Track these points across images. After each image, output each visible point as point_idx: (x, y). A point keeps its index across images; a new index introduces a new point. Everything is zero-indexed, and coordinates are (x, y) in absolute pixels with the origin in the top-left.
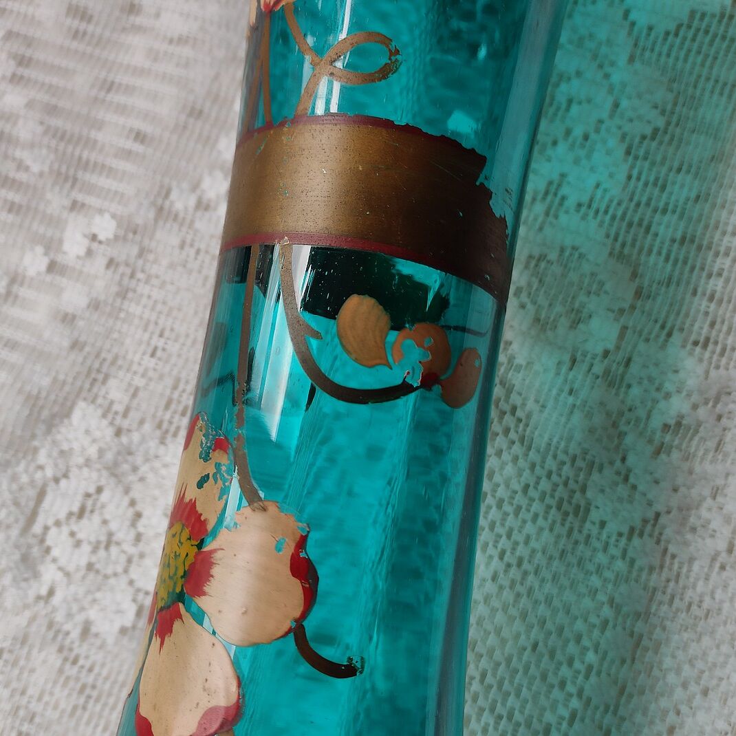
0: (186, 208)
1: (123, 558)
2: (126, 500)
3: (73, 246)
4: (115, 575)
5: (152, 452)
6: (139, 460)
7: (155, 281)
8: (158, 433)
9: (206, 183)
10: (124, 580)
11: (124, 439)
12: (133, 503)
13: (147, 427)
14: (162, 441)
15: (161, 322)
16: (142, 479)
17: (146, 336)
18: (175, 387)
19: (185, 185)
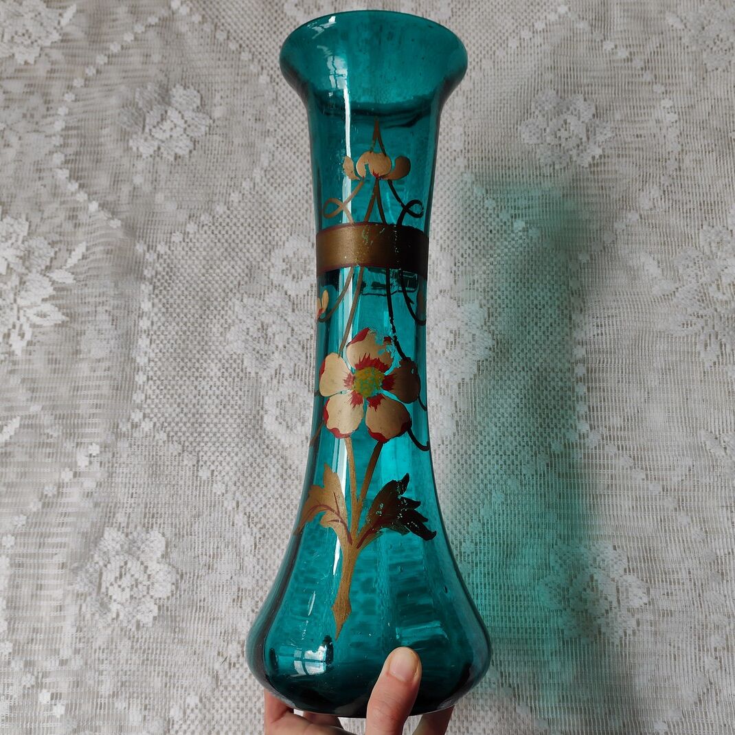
0: (128, 430)
1: (145, 588)
2: (139, 563)
3: (82, 462)
4: (144, 596)
5: (144, 538)
6: (139, 544)
7: (123, 465)
8: (144, 529)
9: (133, 416)
10: (148, 598)
11: (130, 537)
12: (142, 563)
13: (139, 528)
14: (147, 532)
15: (131, 482)
16: (143, 552)
17: (127, 490)
18: (146, 507)
19: (124, 420)
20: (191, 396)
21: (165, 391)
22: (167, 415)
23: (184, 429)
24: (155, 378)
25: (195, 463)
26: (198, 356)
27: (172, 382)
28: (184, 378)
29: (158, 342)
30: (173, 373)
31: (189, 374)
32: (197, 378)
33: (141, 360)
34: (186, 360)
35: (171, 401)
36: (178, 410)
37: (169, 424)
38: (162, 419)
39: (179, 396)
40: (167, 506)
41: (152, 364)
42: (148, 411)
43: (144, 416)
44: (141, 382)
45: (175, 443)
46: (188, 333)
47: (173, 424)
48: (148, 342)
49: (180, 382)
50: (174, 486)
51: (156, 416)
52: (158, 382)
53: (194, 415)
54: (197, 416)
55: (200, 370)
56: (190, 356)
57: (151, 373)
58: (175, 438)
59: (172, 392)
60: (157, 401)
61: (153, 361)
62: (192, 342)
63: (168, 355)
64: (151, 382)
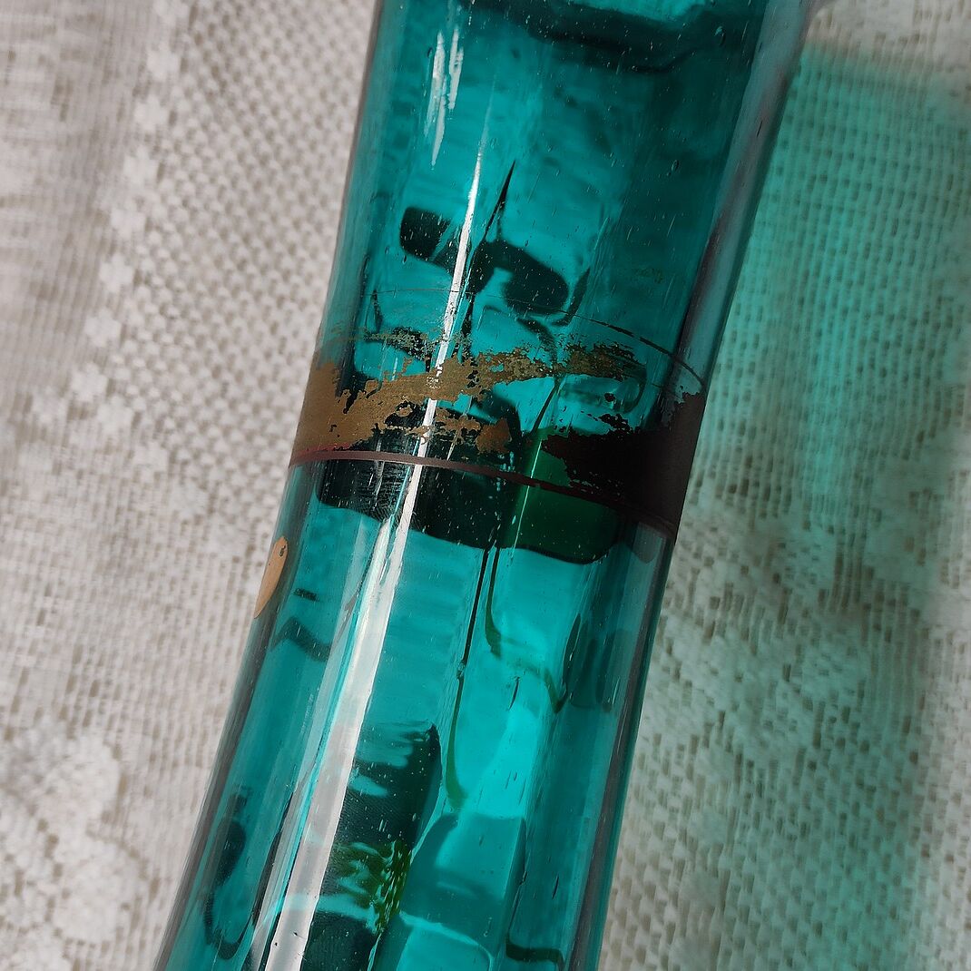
0: (56, 420)
1: (42, 903)
2: (33, 824)
4: (34, 926)
5: (58, 752)
6: (42, 765)
7: (26, 523)
8: (63, 725)
9: (77, 382)
10: (46, 934)
11: (18, 742)
12: (42, 826)
13: (47, 720)
14: (70, 735)
15: (45, 576)
16: (50, 791)
17: (27, 598)
18: (76, 659)
19: (49, 390)
20: (256, 353)
21: (180, 325)
22: (176, 396)
23: (221, 446)
24: (157, 281)
25: (241, 552)
26: (293, 236)
27: (208, 302)
28: (244, 295)
29: (181, 175)
30: (214, 274)
31: (258, 283)
32: (280, 301)
33: (125, 222)
34: (257, 243)
35: (195, 355)
36: (212, 387)
37: (180, 425)
38: (161, 407)
39: (222, 346)
40: (140, 666)
41: (155, 237)
42: (123, 374)
43: (111, 388)
44: (113, 287)
45: (190, 485)
46: (274, 164)
47: (191, 427)
48: (151, 169)
49: (231, 305)
50: (168, 609)
51: (143, 392)
52: (165, 295)
53: (256, 409)
54: (266, 414)
55: (295, 279)
56: (270, 231)
57: (148, 265)
58: (191, 470)
59: (202, 329)
60: (153, 349)
61: (159, 229)
62: (280, 191)
63: (204, 216)
64: (143, 291)
